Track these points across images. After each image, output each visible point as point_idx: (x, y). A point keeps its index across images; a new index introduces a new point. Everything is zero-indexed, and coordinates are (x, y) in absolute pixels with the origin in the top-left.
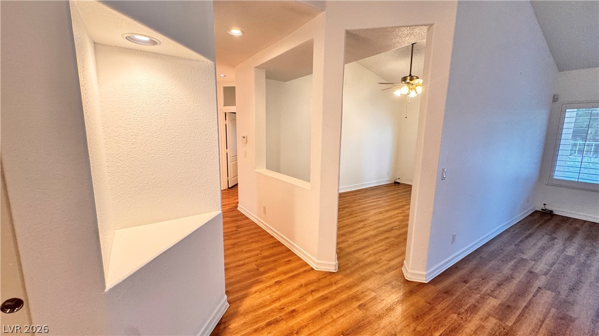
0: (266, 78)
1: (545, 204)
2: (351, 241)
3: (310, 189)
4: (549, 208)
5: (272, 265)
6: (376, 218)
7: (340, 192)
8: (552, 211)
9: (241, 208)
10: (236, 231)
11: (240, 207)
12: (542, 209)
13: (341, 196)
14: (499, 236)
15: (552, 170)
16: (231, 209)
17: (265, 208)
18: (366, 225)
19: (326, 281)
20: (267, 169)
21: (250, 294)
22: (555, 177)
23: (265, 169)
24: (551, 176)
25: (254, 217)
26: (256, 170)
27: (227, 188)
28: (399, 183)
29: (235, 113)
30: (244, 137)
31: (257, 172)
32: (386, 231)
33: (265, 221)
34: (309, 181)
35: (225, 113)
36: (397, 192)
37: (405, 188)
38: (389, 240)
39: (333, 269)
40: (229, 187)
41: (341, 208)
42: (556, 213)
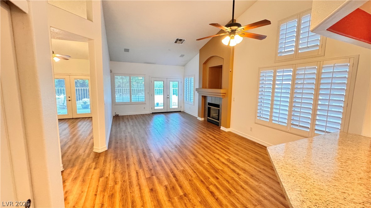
1: (115, 113)
4: (117, 114)
12: (115, 115)
15: (115, 99)
22: (116, 102)
42: (119, 115)
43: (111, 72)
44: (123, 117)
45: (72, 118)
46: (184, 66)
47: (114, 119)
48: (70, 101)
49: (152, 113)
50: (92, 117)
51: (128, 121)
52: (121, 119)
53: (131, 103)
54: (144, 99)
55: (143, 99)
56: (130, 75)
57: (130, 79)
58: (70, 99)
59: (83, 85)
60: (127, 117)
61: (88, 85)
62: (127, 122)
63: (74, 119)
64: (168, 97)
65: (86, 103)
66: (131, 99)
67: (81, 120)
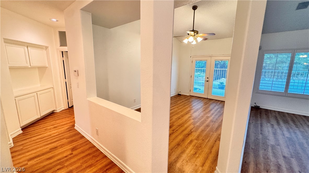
0: (92, 24)
1: (255, 103)
3: (140, 121)
4: (258, 105)
8: (259, 107)
9: (78, 127)
10: (71, 154)
11: (76, 126)
12: (255, 106)
14: (249, 127)
15: (259, 85)
16: (68, 128)
17: (97, 131)
18: (174, 130)
20: (98, 96)
22: (259, 89)
23: (96, 97)
24: (258, 88)
25: (89, 136)
26: (88, 99)
27: (68, 107)
28: (180, 95)
29: (67, 52)
30: (75, 71)
31: (89, 101)
33: (98, 141)
35: (62, 52)
36: (182, 101)
37: (185, 98)
38: (193, 143)
40: (70, 106)
42: (261, 107)
43: (260, 49)
44: (267, 112)
45: (206, 97)
47: (252, 111)
48: (207, 81)
50: (225, 102)
51: (278, 123)
52: (264, 116)
53: (285, 95)
58: (208, 80)
59: (224, 66)
60: (274, 114)
61: (227, 66)
62: (276, 126)
63: (208, 100)
65: (223, 84)
67: (214, 102)
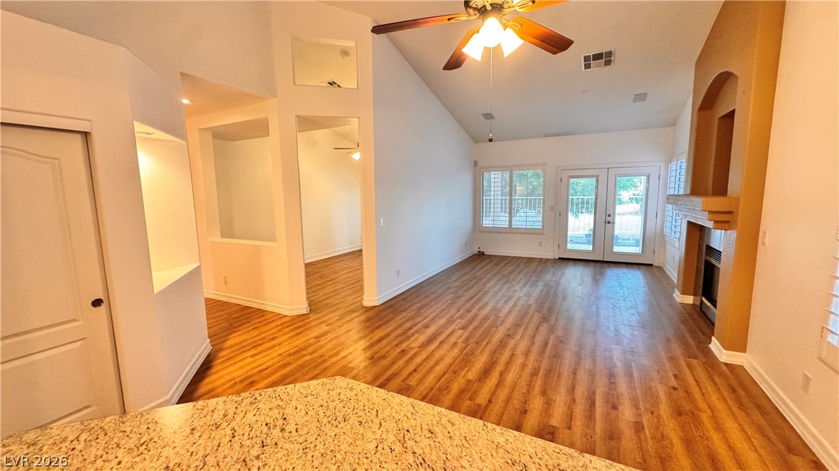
2: (321, 294)
3: (277, 246)
5: (246, 321)
6: (345, 276)
7: (306, 262)
12: (478, 252)
13: (307, 265)
17: (225, 278)
18: (336, 282)
19: (301, 319)
21: (230, 338)
23: (220, 238)
32: (354, 283)
34: (276, 241)
39: (305, 312)
41: (307, 275)
42: (485, 254)
43: (476, 164)
46: (673, 125)
49: (559, 258)
53: (510, 230)
54: (541, 223)
55: (538, 224)
56: (511, 169)
57: (511, 177)
64: (608, 219)
66: (510, 221)
